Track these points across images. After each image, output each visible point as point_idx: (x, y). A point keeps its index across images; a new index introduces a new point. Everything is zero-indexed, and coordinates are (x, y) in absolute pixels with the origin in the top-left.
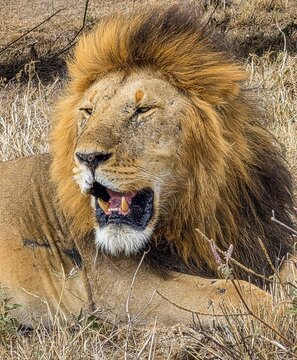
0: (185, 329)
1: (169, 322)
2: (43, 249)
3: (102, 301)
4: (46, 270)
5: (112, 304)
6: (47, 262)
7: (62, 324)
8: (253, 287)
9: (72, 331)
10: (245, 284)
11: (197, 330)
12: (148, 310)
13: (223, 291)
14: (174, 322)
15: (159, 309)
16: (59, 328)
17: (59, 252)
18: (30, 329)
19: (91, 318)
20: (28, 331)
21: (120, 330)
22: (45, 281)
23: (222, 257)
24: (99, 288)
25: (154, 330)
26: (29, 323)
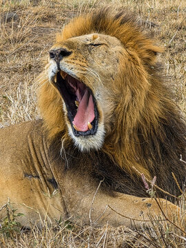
0: (126, 229)
1: (116, 224)
2: (36, 180)
3: (73, 212)
4: (38, 192)
5: (80, 213)
6: (39, 188)
7: (49, 226)
8: (169, 203)
9: (55, 230)
10: (164, 201)
11: (133, 230)
12: (103, 217)
13: (150, 205)
14: (119, 225)
15: (109, 217)
16: (47, 228)
17: (45, 181)
18: (29, 229)
19: (67, 222)
20: (27, 230)
21: (85, 230)
22: (38, 199)
23: (149, 184)
24: (71, 203)
25: (106, 230)
26: (28, 225)
